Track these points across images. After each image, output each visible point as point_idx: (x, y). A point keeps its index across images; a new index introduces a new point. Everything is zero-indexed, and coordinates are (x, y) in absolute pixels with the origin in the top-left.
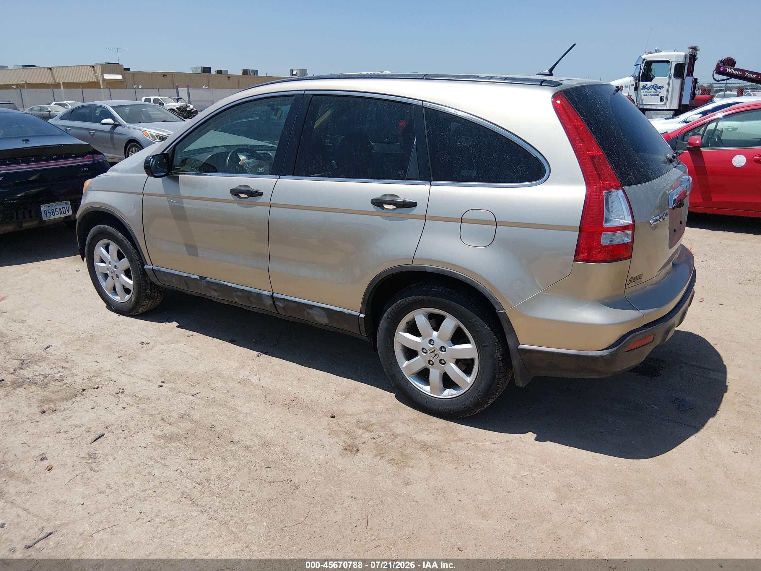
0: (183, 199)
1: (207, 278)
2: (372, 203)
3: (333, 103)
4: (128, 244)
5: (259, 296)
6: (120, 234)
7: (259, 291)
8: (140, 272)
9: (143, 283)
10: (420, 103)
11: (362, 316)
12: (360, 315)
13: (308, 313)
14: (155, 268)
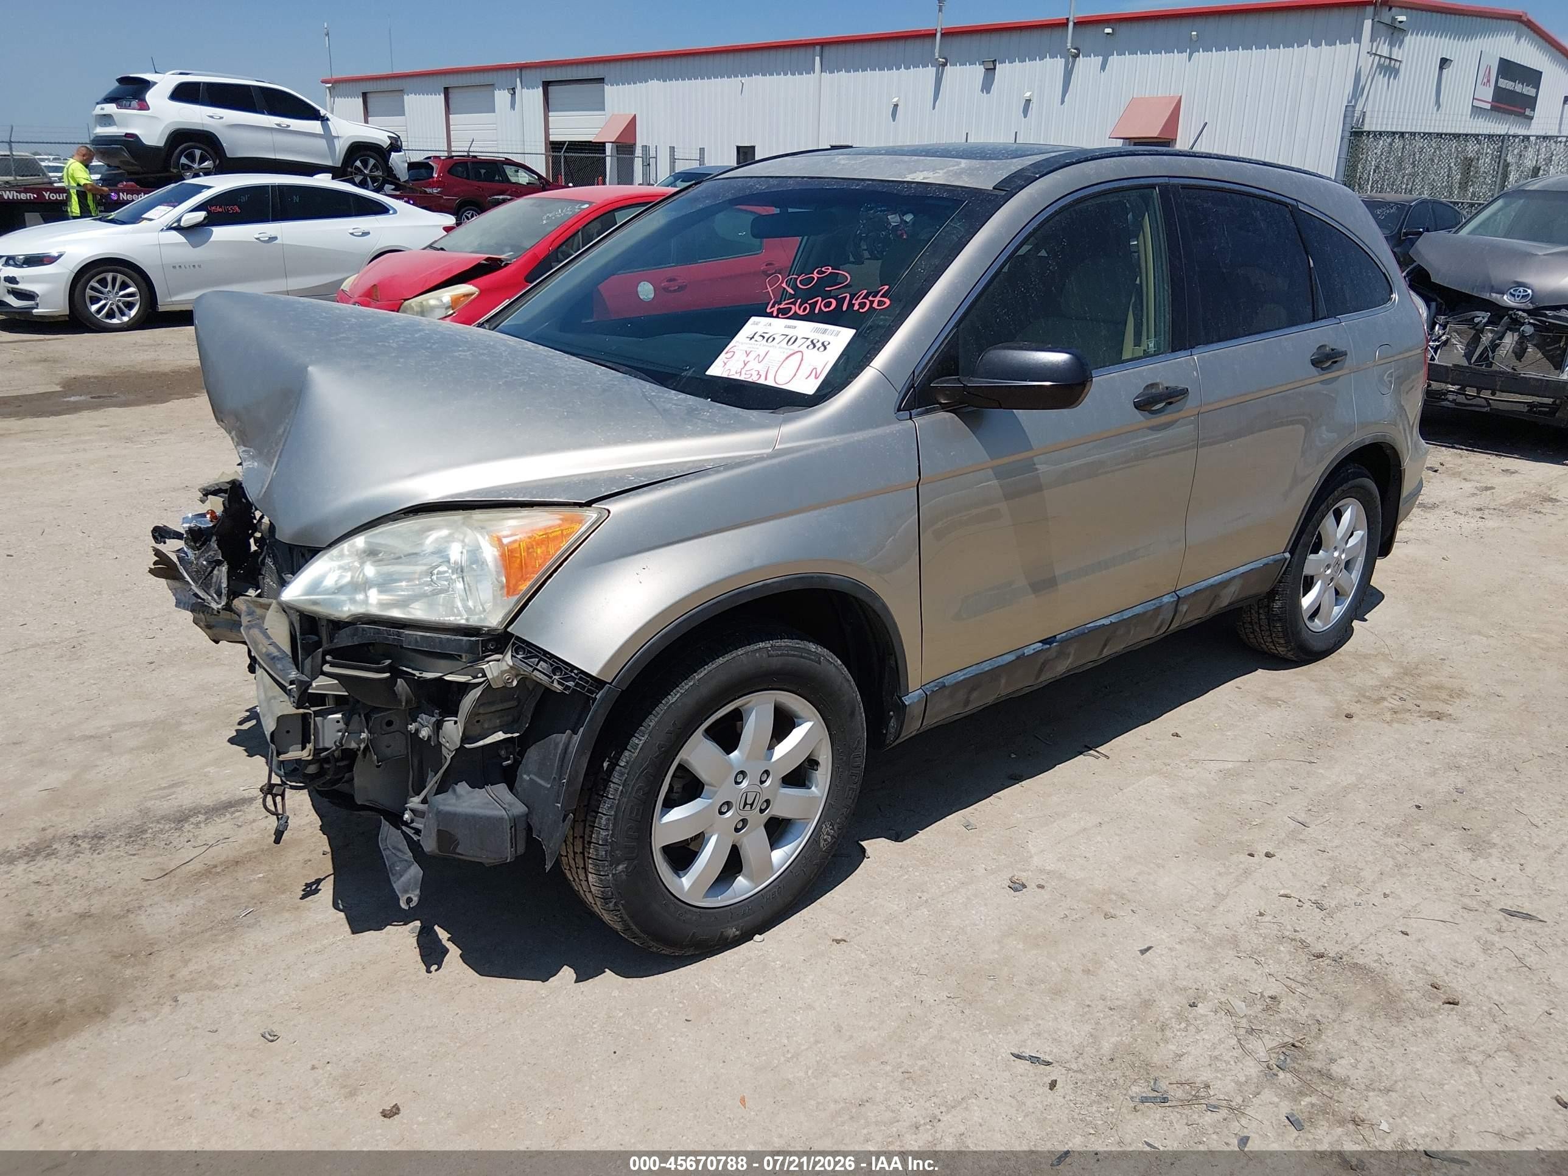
5: (1157, 612)
7: (1157, 603)
11: (1287, 555)
12: (1284, 555)
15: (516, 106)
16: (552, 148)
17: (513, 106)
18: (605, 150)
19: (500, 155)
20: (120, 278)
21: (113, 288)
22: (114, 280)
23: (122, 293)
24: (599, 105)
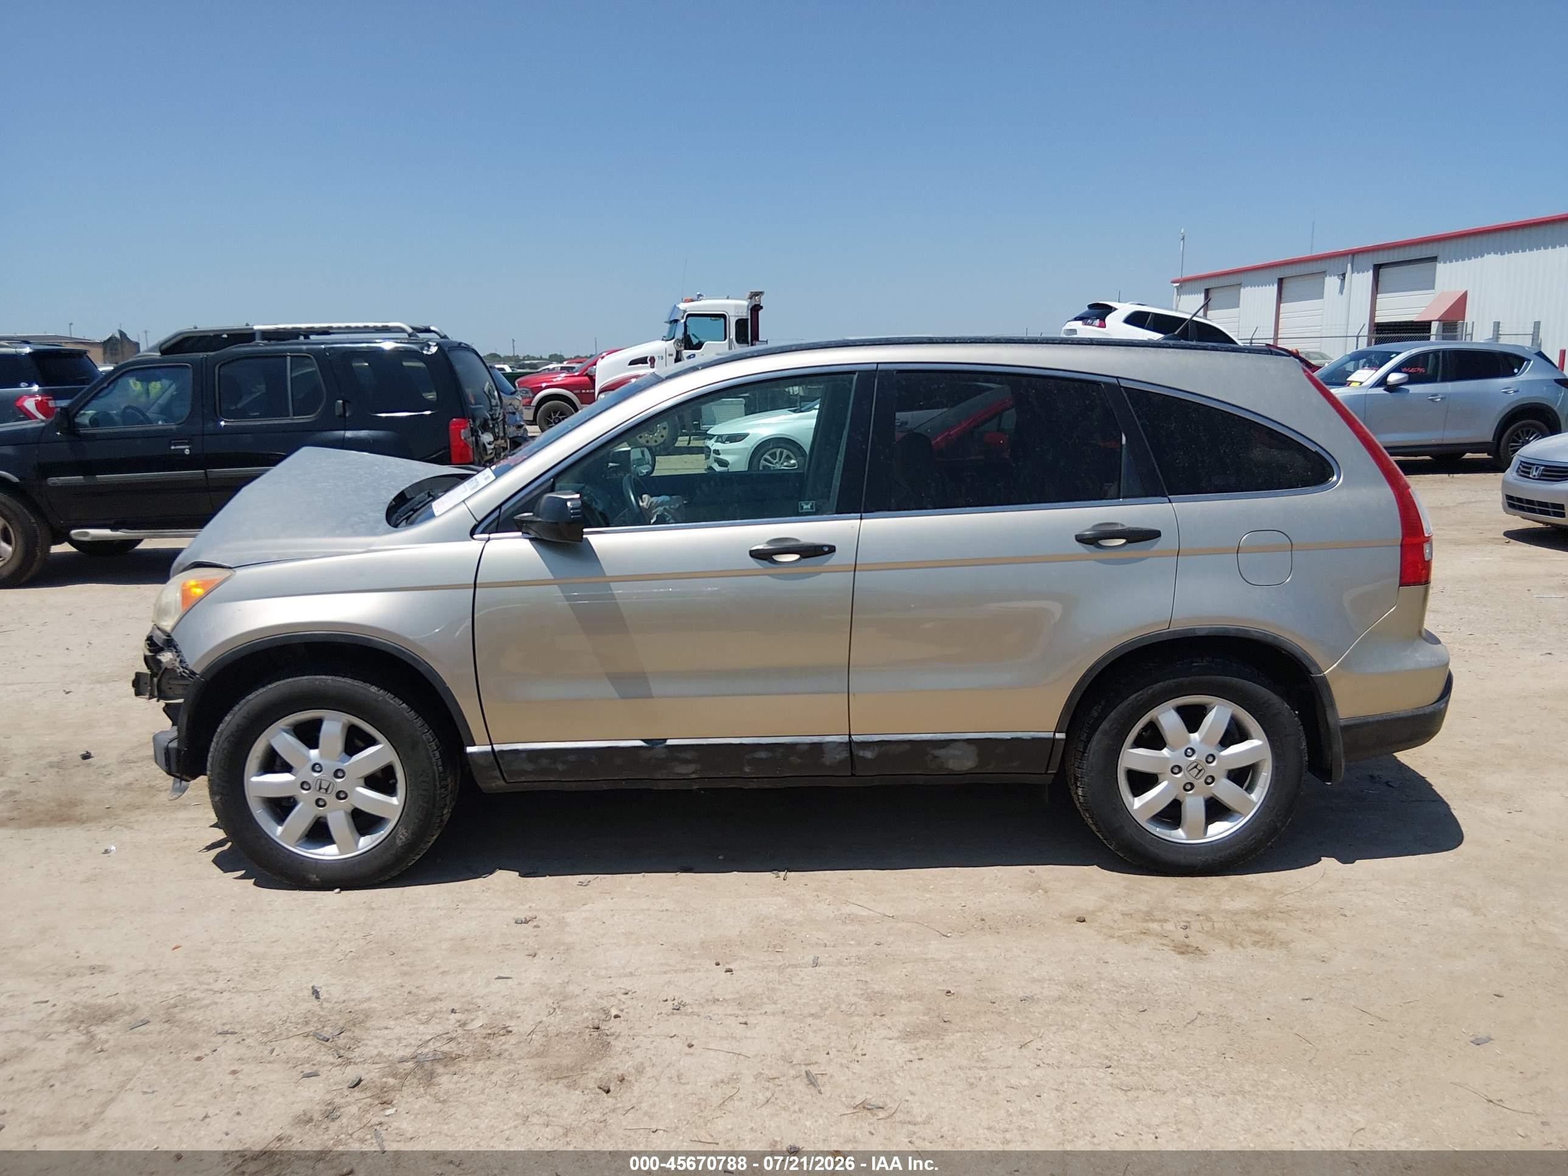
0: (611, 584)
1: (665, 740)
2: (1077, 540)
3: (944, 384)
4: (403, 708)
5: (817, 748)
6: (374, 689)
7: (816, 739)
8: (435, 767)
9: (440, 794)
10: (1115, 381)
11: (1060, 736)
12: (1054, 734)
13: (936, 757)
14: (497, 747)
15: (1345, 291)
16: (1377, 330)
17: (1341, 292)
18: (1430, 329)
19: (1260, 341)
20: (785, 452)
21: (780, 460)
22: (781, 454)
23: (785, 464)
24: (1430, 285)
